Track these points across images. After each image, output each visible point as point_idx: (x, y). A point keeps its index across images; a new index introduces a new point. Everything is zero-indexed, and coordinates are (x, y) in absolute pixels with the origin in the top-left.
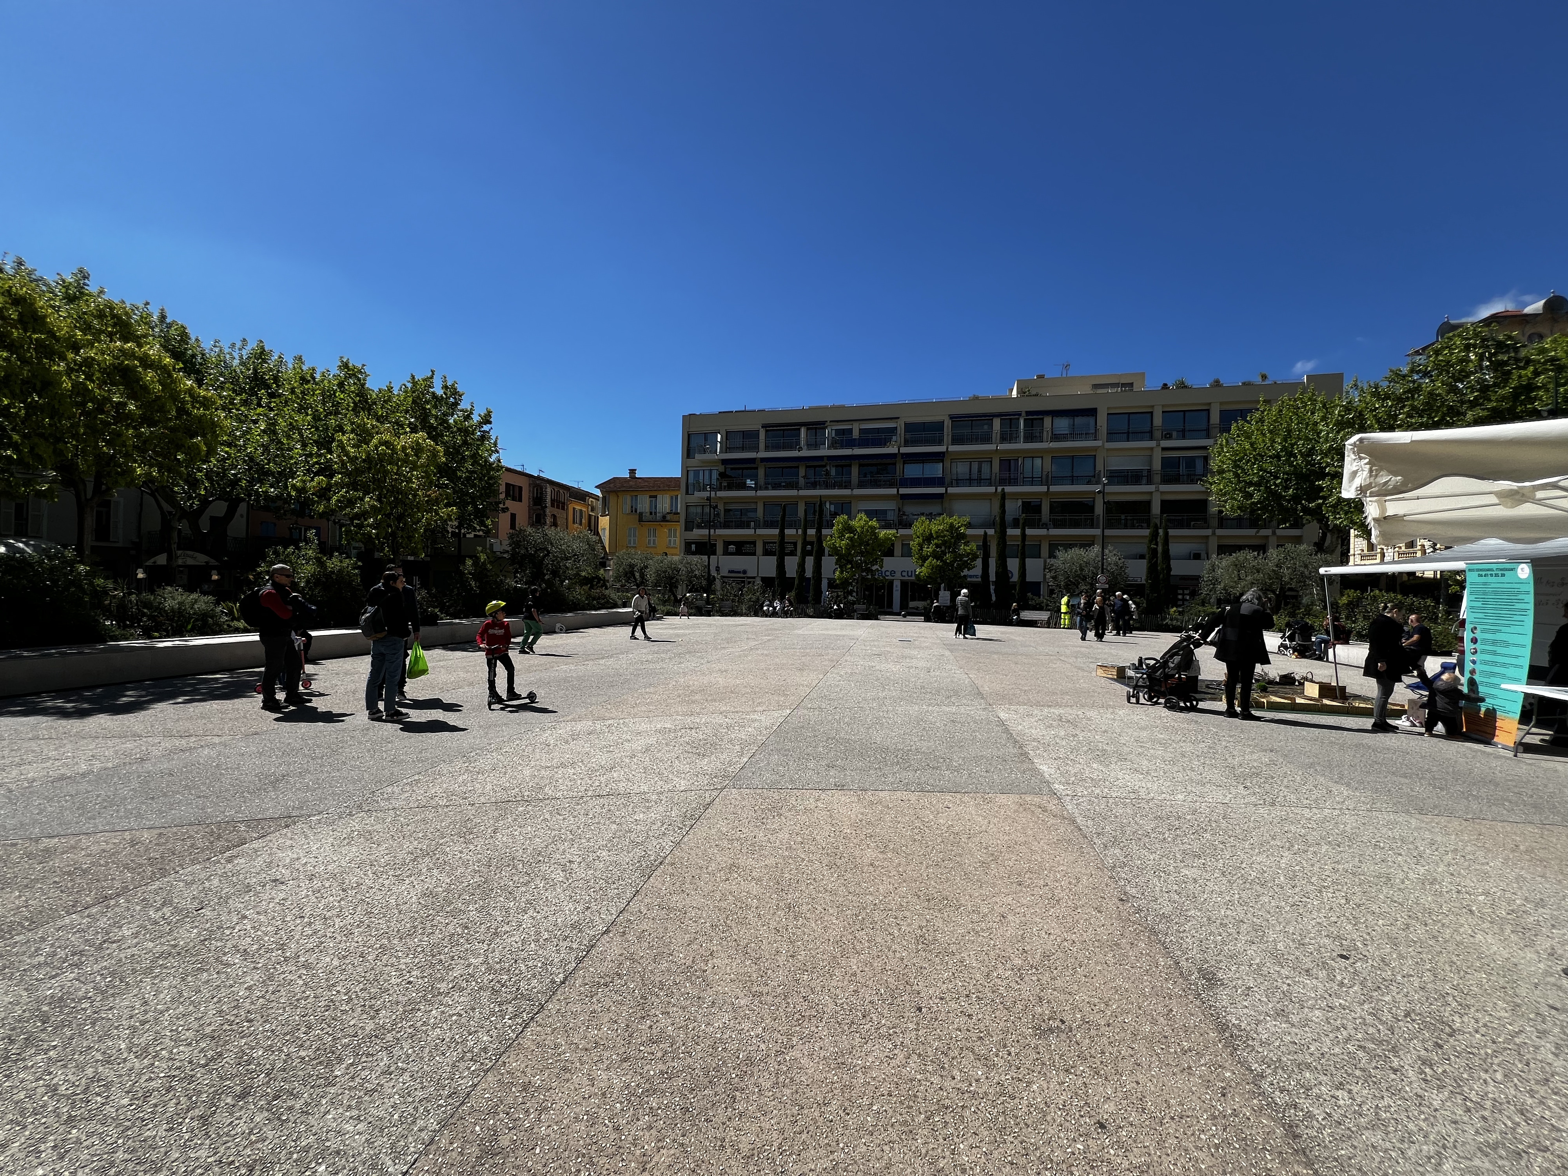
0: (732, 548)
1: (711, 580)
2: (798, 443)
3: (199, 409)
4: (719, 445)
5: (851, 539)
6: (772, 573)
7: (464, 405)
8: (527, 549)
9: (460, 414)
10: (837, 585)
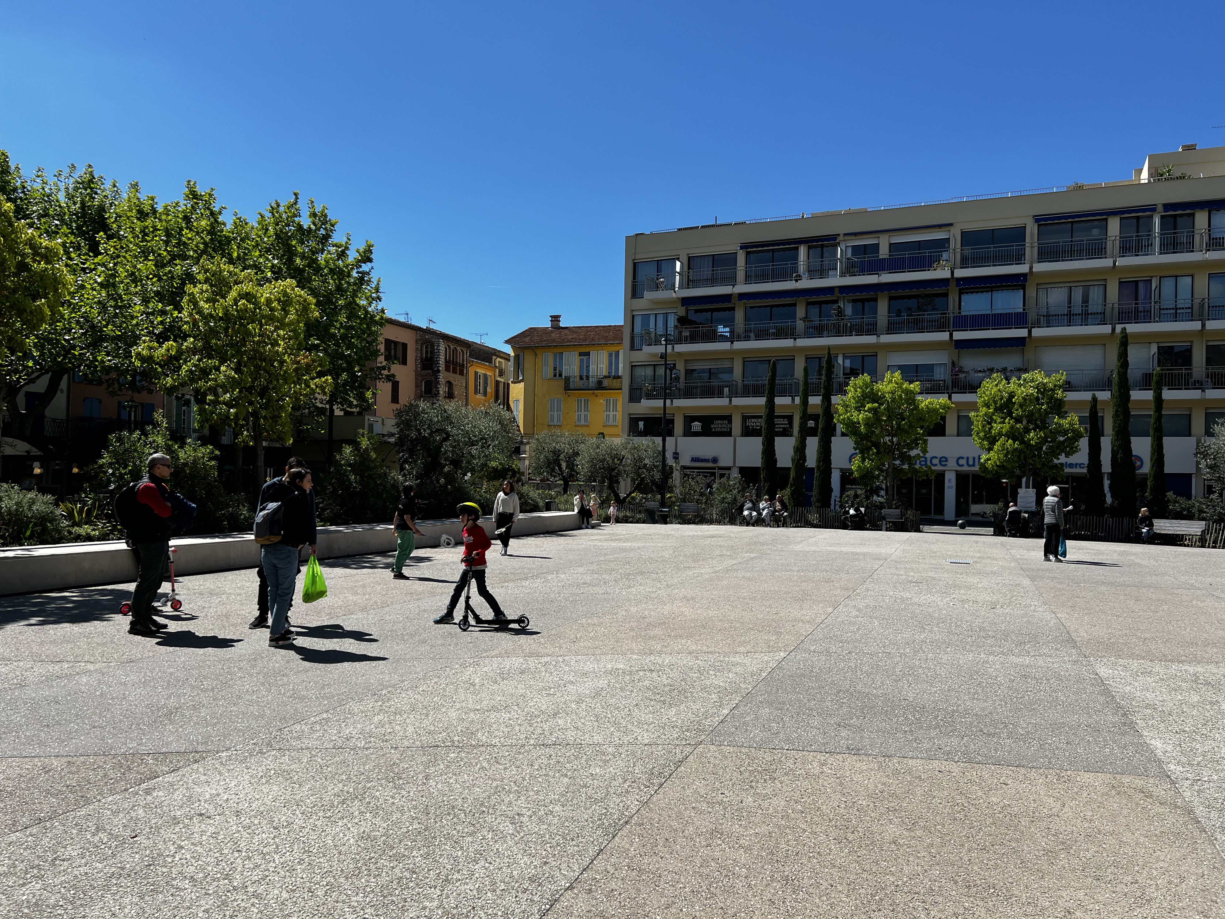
0: (697, 426)
1: (667, 473)
2: (795, 269)
3: (39, 263)
4: (678, 278)
5: (874, 411)
6: (756, 461)
7: (338, 237)
8: (419, 431)
9: (333, 249)
10: (855, 479)
